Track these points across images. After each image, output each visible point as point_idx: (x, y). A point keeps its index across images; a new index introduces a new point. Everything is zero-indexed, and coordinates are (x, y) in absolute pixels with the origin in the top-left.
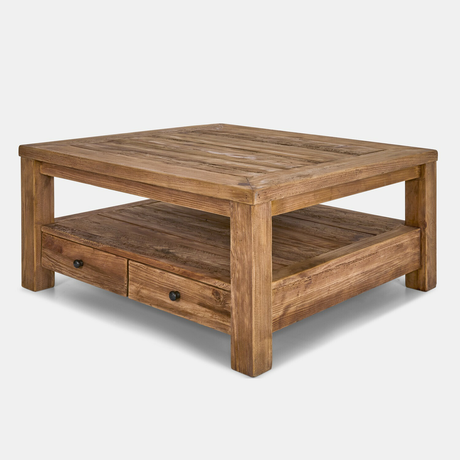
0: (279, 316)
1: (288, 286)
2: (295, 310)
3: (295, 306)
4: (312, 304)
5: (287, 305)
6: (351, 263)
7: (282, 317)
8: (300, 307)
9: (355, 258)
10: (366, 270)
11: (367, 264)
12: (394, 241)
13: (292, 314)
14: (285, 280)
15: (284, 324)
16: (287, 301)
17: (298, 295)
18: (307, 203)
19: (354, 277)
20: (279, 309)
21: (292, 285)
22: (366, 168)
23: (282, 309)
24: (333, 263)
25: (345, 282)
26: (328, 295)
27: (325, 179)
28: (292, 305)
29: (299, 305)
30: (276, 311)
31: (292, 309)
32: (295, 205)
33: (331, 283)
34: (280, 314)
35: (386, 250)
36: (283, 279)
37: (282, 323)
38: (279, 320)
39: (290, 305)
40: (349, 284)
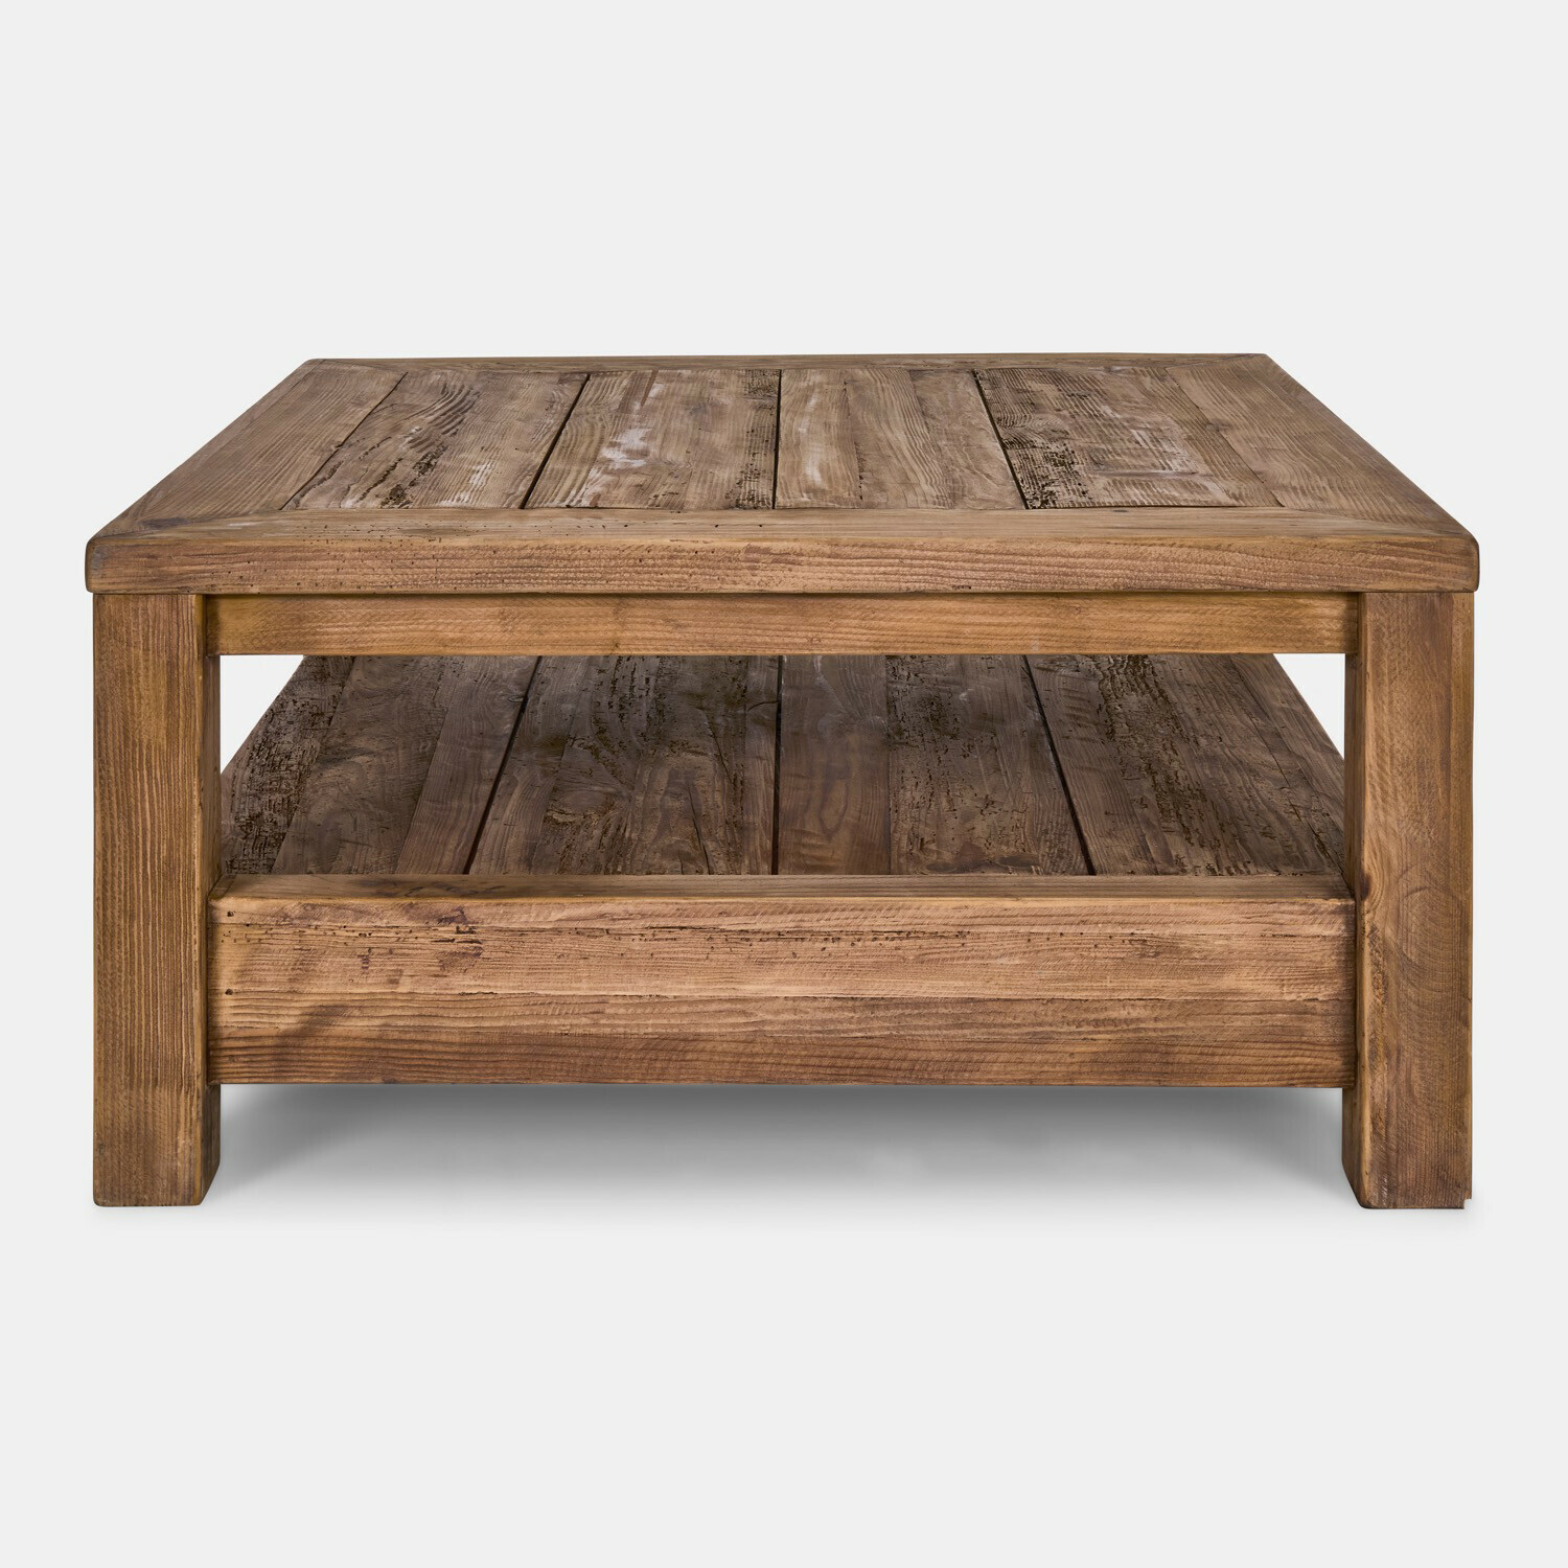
0: (273, 1032)
1: (330, 933)
2: (375, 1034)
3: (377, 1022)
4: (481, 1039)
5: (325, 1004)
6: (759, 936)
7: (290, 1041)
8: (406, 1032)
9: (792, 924)
10: (872, 993)
11: (878, 967)
12: (1109, 911)
13: (359, 1044)
14: (314, 907)
15: (303, 1069)
16: (325, 988)
17: (394, 982)
18: (452, 640)
19: (781, 1001)
20: (277, 1008)
21: (357, 934)
22: (827, 549)
23: (298, 1012)
24: (631, 909)
25: (714, 1007)
26: (593, 1030)
27: (530, 557)
28: (356, 1012)
29: (401, 1023)
30: (257, 1008)
31: (357, 1026)
32: (375, 636)
33: (614, 989)
34: (282, 1027)
35: (1036, 940)
36: (303, 902)
37: (292, 1061)
38: (277, 1046)
39: (345, 1007)
40: (742, 1020)
